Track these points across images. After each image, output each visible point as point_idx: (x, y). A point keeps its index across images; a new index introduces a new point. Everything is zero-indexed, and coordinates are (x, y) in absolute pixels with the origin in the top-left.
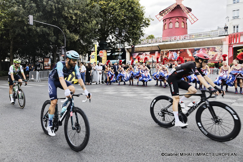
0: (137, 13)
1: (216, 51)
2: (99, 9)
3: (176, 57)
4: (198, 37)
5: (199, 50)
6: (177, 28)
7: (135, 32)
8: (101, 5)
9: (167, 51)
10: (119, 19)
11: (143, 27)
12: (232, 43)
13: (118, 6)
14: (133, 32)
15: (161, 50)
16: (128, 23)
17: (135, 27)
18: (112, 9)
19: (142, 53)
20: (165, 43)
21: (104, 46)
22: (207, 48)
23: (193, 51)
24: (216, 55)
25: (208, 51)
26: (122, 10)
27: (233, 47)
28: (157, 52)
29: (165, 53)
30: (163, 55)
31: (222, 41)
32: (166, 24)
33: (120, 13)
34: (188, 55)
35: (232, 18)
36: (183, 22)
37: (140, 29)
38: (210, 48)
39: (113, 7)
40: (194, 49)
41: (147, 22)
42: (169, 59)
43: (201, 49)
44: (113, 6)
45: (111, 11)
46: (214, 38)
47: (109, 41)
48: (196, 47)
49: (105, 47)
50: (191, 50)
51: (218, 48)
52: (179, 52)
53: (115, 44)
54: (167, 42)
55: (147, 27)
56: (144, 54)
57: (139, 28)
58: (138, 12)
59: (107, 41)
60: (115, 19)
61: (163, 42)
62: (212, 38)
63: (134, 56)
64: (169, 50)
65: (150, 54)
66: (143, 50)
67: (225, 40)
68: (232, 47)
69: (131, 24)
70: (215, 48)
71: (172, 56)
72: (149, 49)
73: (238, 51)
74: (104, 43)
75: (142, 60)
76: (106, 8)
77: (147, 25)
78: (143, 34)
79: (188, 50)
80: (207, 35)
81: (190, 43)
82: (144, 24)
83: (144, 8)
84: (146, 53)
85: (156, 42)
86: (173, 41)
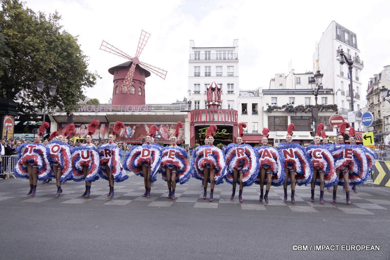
0: (77, 64)
2: (4, 42)
3: (131, 133)
4: (157, 110)
5: (159, 126)
6: (132, 94)
7: (71, 92)
8: (9, 36)
10: (45, 66)
11: (84, 87)
12: (194, 121)
13: (44, 45)
14: (68, 91)
15: (110, 123)
16: (61, 77)
17: (72, 85)
18: (31, 48)
19: (79, 125)
20: (114, 113)
21: (9, 108)
22: (168, 124)
25: (169, 128)
26: (51, 54)
27: (195, 125)
28: (103, 126)
32: (117, 86)
33: (47, 57)
34: (146, 132)
35: (193, 93)
36: (140, 88)
37: (79, 89)
38: (171, 124)
39: (33, 45)
41: (91, 79)
42: (120, 136)
43: (161, 126)
44: (34, 44)
45: (29, 51)
47: (20, 101)
48: (156, 122)
49: (11, 110)
50: (149, 126)
52: (135, 126)
53: (31, 108)
54: (119, 111)
55: (91, 86)
56: (83, 126)
57: (78, 87)
58: (78, 62)
59: (16, 100)
60: (37, 67)
61: (113, 111)
62: (175, 113)
66: (80, 120)
67: (186, 116)
69: (65, 79)
71: (126, 131)
73: (199, 130)
74: (10, 104)
75: (78, 136)
76: (19, 44)
77: (91, 84)
78: (83, 98)
79: (146, 126)
80: (168, 108)
81: (148, 116)
82: (86, 82)
83: (88, 58)
84: (86, 125)
85: (103, 111)
86: (127, 111)
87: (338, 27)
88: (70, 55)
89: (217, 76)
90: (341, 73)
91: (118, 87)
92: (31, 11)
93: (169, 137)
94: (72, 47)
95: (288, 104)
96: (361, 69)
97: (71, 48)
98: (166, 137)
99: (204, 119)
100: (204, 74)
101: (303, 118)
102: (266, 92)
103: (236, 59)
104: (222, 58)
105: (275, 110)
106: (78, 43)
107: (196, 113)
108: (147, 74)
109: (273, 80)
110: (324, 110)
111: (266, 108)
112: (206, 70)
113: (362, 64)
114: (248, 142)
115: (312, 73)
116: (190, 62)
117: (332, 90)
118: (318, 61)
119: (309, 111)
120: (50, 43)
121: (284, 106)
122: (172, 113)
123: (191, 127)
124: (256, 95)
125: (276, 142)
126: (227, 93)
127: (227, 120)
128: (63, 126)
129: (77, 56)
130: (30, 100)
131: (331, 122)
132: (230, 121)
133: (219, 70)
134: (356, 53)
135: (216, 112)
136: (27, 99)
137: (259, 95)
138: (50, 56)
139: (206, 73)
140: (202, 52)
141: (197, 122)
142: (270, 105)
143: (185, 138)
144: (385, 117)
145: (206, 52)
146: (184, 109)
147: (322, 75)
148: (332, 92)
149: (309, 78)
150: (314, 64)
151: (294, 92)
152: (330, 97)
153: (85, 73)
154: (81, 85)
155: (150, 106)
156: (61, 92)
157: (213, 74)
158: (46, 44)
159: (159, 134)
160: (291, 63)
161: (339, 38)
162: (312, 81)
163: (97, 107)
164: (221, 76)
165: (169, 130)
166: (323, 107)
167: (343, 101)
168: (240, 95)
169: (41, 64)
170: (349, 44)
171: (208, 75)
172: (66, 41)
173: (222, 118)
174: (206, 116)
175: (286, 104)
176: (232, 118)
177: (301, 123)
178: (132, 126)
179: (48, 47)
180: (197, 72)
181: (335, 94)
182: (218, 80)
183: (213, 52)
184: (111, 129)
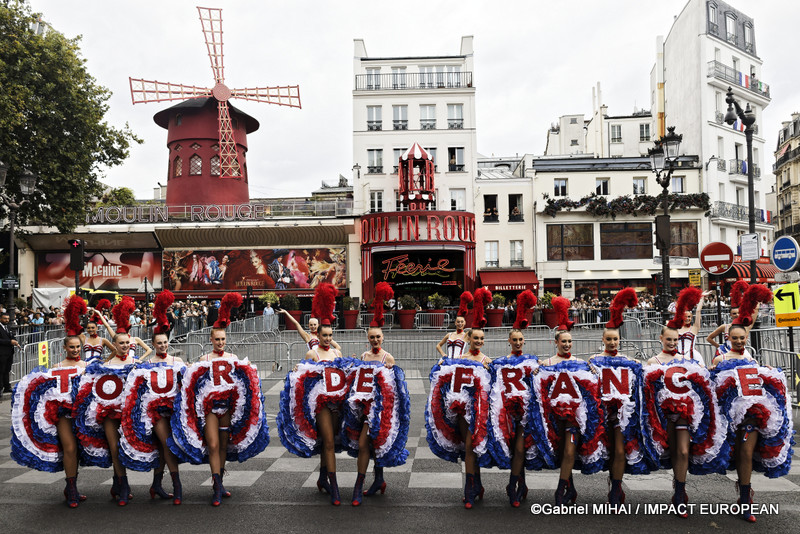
0: (80, 111)
1: (330, 261)
3: (218, 274)
4: (280, 214)
5: (285, 254)
6: (217, 176)
9: (187, 252)
11: (99, 164)
12: (371, 241)
15: (166, 249)
16: (42, 145)
19: (89, 255)
20: (175, 225)
22: (308, 250)
23: (268, 257)
24: (332, 274)
25: (311, 259)
27: (373, 251)
28: (147, 256)
29: (177, 262)
30: (173, 267)
31: (347, 231)
32: (178, 158)
34: (254, 270)
35: (367, 171)
38: (315, 250)
40: (272, 251)
41: (116, 146)
42: (192, 280)
43: (291, 254)
46: (325, 223)
48: (278, 245)
51: (335, 251)
52: (226, 257)
54: (185, 221)
55: (117, 163)
56: (99, 258)
57: (86, 167)
58: (83, 105)
61: (170, 220)
62: (322, 222)
63: (57, 264)
64: (191, 249)
65: (122, 259)
66: (92, 242)
67: (351, 229)
68: (370, 250)
69: (54, 149)
70: (327, 251)
71: (204, 269)
72: (117, 243)
73: (383, 263)
75: (88, 284)
77: (117, 156)
78: (94, 186)
79: (253, 255)
80: (306, 206)
81: (259, 230)
82: (104, 151)
83: (107, 95)
84: (105, 254)
85: (147, 219)
86: (206, 220)
88: (62, 89)
89: (424, 128)
90: (717, 117)
91: (181, 160)
93: (310, 281)
94: (68, 67)
95: (593, 195)
97: (63, 69)
98: (304, 282)
99: (394, 233)
100: (392, 124)
101: (631, 227)
102: (543, 166)
103: (470, 86)
104: (435, 85)
105: (564, 210)
106: (81, 58)
107: (375, 222)
108: (251, 125)
109: (555, 130)
110: (678, 208)
111: (542, 206)
112: (396, 113)
113: (766, 94)
114: (501, 288)
115: (648, 115)
116: (357, 94)
117: (696, 158)
118: (662, 85)
119: (644, 211)
121: (584, 201)
122: (315, 223)
123: (362, 255)
124: (518, 172)
125: (565, 286)
127: (449, 237)
128: (49, 258)
129: (79, 92)
132: (456, 239)
133: (428, 114)
134: (752, 67)
135: (423, 218)
137: (526, 174)
138: (13, 93)
139: (394, 121)
140: (386, 70)
141: (378, 244)
142: (552, 196)
143: (348, 282)
145: (394, 68)
146: (344, 211)
148: (695, 164)
149: (642, 126)
150: (653, 93)
151: (607, 164)
152: (691, 176)
153: (102, 130)
154: (91, 160)
155: (261, 205)
157: (414, 123)
159: (287, 273)
160: (599, 92)
161: (712, 30)
163: (131, 211)
164: (432, 127)
165: (310, 265)
166: (677, 200)
167: (720, 184)
168: (479, 173)
170: (736, 45)
172: (52, 55)
173: (438, 234)
174: (400, 229)
175: (590, 196)
176: (463, 231)
177: (625, 239)
178: (218, 255)
179: (7, 71)
180: (375, 120)
181: (704, 167)
182: (427, 139)
183: (413, 68)
184: (170, 265)
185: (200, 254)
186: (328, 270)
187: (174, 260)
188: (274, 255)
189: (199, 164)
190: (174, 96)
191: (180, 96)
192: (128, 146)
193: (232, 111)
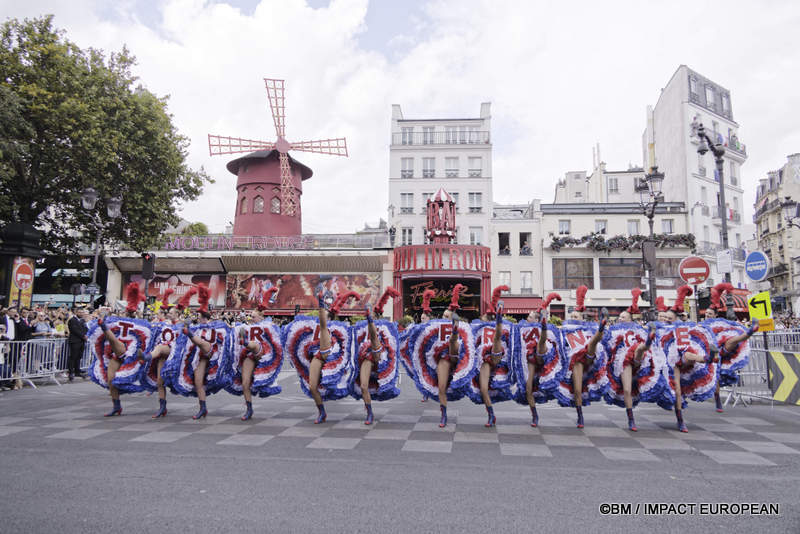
0: (163, 153)
1: (367, 286)
2: (19, 109)
4: (328, 245)
5: (329, 279)
6: (276, 213)
7: (151, 211)
8: (29, 97)
9: (247, 276)
10: (99, 158)
11: (177, 199)
12: (402, 269)
13: (98, 116)
14: (145, 208)
15: (230, 273)
16: (131, 179)
17: (154, 195)
18: (73, 121)
19: (165, 276)
20: (238, 252)
21: (24, 243)
22: (348, 276)
24: (368, 296)
25: (351, 284)
26: (111, 133)
27: (403, 278)
28: (214, 279)
29: (239, 284)
30: (235, 288)
31: (381, 261)
32: (244, 198)
33: (104, 140)
34: (303, 291)
35: (400, 211)
36: (292, 201)
37: (168, 203)
38: (354, 276)
39: (76, 115)
40: (318, 276)
41: (192, 185)
42: (250, 299)
43: (334, 279)
44: (79, 113)
45: (70, 127)
46: (363, 253)
47: (47, 228)
48: (323, 271)
49: (27, 247)
50: (309, 279)
51: (371, 278)
52: (280, 280)
53: (69, 241)
54: (247, 249)
55: (193, 199)
56: (174, 279)
57: (166, 200)
58: (167, 149)
59: (39, 226)
60: (84, 160)
61: (236, 248)
62: (361, 252)
65: (193, 280)
66: (169, 266)
67: (386, 259)
68: (401, 277)
69: (139, 183)
70: (365, 278)
72: (191, 267)
73: (412, 288)
74: (26, 233)
76: (50, 113)
77: (192, 193)
78: (175, 221)
79: (302, 279)
80: (348, 242)
81: (308, 258)
82: (182, 189)
83: (187, 142)
84: (179, 276)
85: (215, 248)
86: (264, 249)
87: (692, 77)
88: (150, 136)
89: (449, 176)
90: (701, 170)
91: (247, 200)
92: (75, 49)
94: (154, 119)
95: (593, 234)
96: (741, 162)
97: (152, 120)
99: (421, 264)
100: (422, 173)
101: (625, 262)
102: (548, 210)
103: (487, 142)
104: (458, 142)
105: (567, 246)
106: (168, 112)
107: (405, 253)
109: (562, 184)
110: (668, 246)
111: (548, 242)
112: (425, 164)
113: (743, 152)
114: (512, 312)
115: (641, 170)
116: (393, 148)
117: (683, 204)
118: (652, 145)
119: (637, 247)
120: (111, 112)
121: (585, 239)
122: (355, 253)
123: (394, 281)
124: (528, 215)
125: (569, 312)
126: (468, 210)
127: (468, 268)
128: (133, 277)
129: (164, 138)
130: (68, 225)
131: (682, 271)
132: (474, 268)
133: (452, 165)
134: (730, 130)
135: (446, 250)
136: (61, 224)
137: (535, 216)
138: (111, 138)
139: (424, 171)
140: (418, 128)
141: (407, 271)
142: (557, 235)
144: (793, 259)
145: (425, 128)
146: (380, 245)
147: (662, 176)
148: (682, 210)
149: (635, 180)
150: (645, 152)
151: (604, 209)
152: (678, 219)
153: (179, 171)
154: (171, 196)
155: (310, 238)
156: (130, 209)
157: (440, 172)
158: (103, 113)
159: (330, 295)
160: (598, 151)
161: (694, 99)
162: (641, 188)
163: (203, 241)
164: (455, 176)
166: (666, 240)
167: (705, 227)
168: (495, 215)
169: (93, 153)
170: (716, 112)
171: (429, 174)
172: (144, 108)
173: (459, 264)
174: (426, 259)
175: (589, 234)
176: (480, 263)
177: (621, 272)
178: (273, 279)
179: (106, 120)
180: (407, 169)
181: (690, 212)
182: (451, 186)
183: (440, 128)
184: (232, 286)
185: (259, 277)
186: (365, 293)
187: (236, 283)
188: (321, 280)
189: (262, 203)
190: (243, 149)
191: (249, 148)
192: (201, 185)
193: (291, 161)
